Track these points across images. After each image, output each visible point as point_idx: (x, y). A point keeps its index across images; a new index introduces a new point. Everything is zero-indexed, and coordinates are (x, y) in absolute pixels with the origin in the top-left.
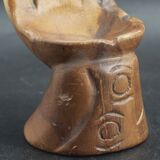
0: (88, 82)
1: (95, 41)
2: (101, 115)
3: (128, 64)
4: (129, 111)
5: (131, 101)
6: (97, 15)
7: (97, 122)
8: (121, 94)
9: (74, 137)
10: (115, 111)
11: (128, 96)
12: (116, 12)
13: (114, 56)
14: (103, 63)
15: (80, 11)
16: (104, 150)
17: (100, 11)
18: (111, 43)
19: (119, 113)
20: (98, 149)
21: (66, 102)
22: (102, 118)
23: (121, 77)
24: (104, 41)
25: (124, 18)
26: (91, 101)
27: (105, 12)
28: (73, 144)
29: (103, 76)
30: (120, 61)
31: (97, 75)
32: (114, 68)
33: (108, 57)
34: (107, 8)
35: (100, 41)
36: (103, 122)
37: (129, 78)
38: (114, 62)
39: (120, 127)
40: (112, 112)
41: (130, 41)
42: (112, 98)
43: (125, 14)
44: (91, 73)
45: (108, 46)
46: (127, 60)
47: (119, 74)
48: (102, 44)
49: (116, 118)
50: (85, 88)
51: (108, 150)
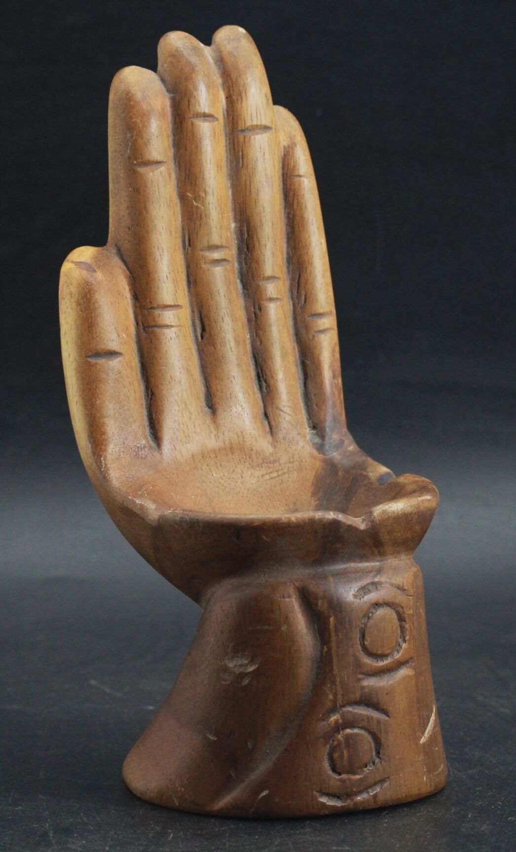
0: (300, 622)
1: (318, 515)
2: (333, 710)
3: (398, 580)
4: (400, 704)
5: (406, 678)
6: (311, 476)
7: (322, 726)
8: (383, 656)
9: (261, 769)
10: (369, 701)
11: (399, 664)
12: (363, 467)
13: (363, 558)
14: (335, 575)
15: (267, 462)
16: (338, 804)
17: (318, 464)
18: (359, 523)
19: (376, 706)
20: (324, 800)
21: (243, 675)
22: (334, 718)
23: (381, 612)
24: (340, 517)
25: (381, 479)
26: (305, 671)
27: (331, 467)
28: (261, 787)
29: (337, 606)
30: (379, 571)
31: (322, 605)
32: (364, 590)
33: (351, 558)
34: (336, 455)
35: (331, 515)
36: (338, 728)
37: (401, 618)
38: (366, 572)
39: (378, 744)
40: (358, 703)
41: (404, 519)
42: (358, 665)
43: (384, 469)
44: (307, 599)
45: (351, 529)
46: (396, 570)
47: (377, 605)
48: (336, 523)
49: (369, 719)
50: (291, 638)
51: (348, 803)
